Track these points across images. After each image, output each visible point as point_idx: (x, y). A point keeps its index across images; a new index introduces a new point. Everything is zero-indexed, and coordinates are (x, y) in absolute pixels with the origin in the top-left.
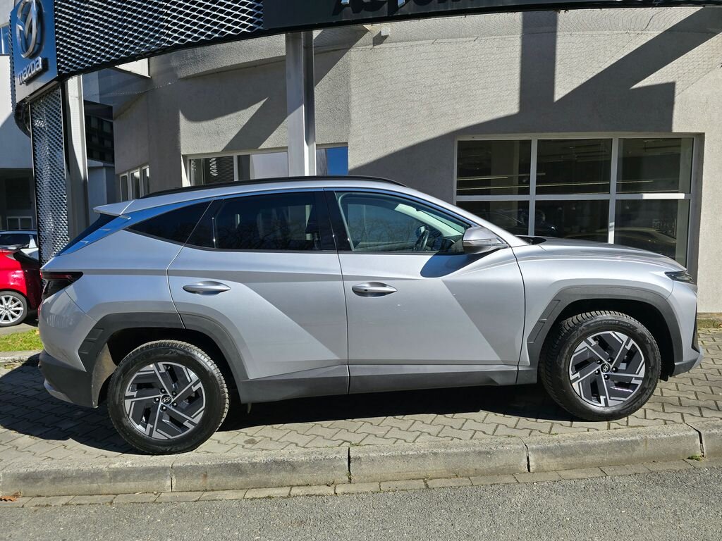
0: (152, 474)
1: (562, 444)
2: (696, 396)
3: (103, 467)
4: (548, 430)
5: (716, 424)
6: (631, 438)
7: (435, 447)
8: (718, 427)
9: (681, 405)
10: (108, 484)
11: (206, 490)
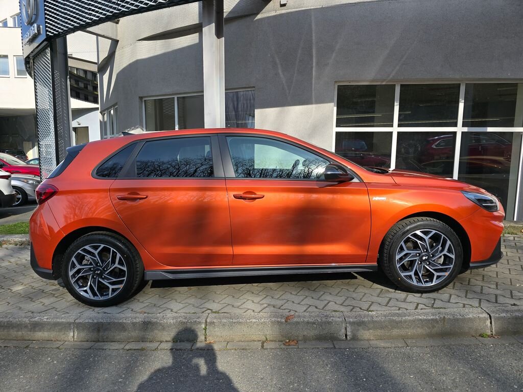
0: (60, 327)
1: (375, 319)
2: (497, 286)
3: (27, 320)
4: (367, 307)
5: (506, 309)
6: (432, 317)
7: (274, 317)
8: (507, 311)
9: (481, 293)
10: (29, 333)
11: (98, 341)
